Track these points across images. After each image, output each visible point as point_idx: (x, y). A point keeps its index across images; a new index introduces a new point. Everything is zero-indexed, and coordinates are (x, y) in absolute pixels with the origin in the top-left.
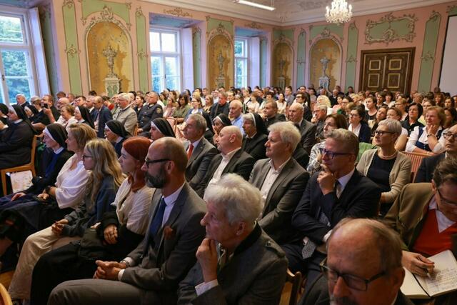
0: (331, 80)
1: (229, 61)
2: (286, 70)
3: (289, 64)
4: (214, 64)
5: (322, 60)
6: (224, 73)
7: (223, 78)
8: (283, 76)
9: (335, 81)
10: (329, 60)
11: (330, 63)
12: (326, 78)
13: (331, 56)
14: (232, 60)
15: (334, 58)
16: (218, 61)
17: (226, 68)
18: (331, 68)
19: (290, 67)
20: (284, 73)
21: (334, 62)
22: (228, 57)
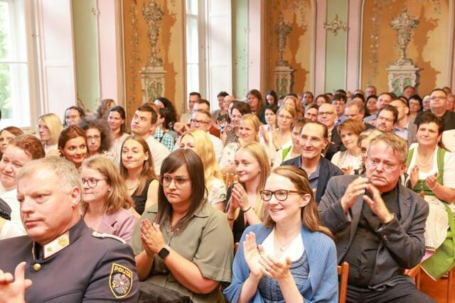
0: (424, 71)
1: (171, 22)
2: (295, 47)
3: (302, 31)
4: (136, 27)
5: (396, 22)
6: (161, 55)
7: (160, 69)
8: (286, 63)
9: (433, 73)
10: (417, 22)
11: (421, 28)
12: (409, 66)
13: (423, 10)
14: (179, 18)
15: (430, 15)
16: (148, 18)
17: (167, 41)
18: (422, 42)
19: (306, 41)
20: (287, 56)
21: (432, 26)
22: (170, 7)
